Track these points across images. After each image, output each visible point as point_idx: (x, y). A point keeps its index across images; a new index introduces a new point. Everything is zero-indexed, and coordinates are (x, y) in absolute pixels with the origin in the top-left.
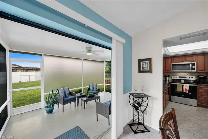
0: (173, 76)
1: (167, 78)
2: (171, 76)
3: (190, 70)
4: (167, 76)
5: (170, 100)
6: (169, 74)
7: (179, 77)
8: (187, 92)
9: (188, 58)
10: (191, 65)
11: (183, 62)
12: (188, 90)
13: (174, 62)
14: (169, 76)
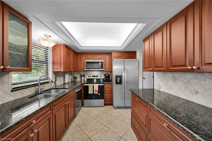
0: (88, 76)
1: (83, 77)
2: (86, 76)
3: (99, 69)
4: (82, 76)
5: (83, 105)
6: (85, 73)
7: (93, 76)
8: (97, 93)
9: (98, 56)
10: (100, 63)
11: (95, 59)
12: (97, 91)
13: (88, 59)
14: (84, 76)
